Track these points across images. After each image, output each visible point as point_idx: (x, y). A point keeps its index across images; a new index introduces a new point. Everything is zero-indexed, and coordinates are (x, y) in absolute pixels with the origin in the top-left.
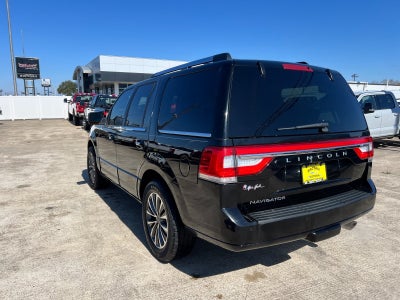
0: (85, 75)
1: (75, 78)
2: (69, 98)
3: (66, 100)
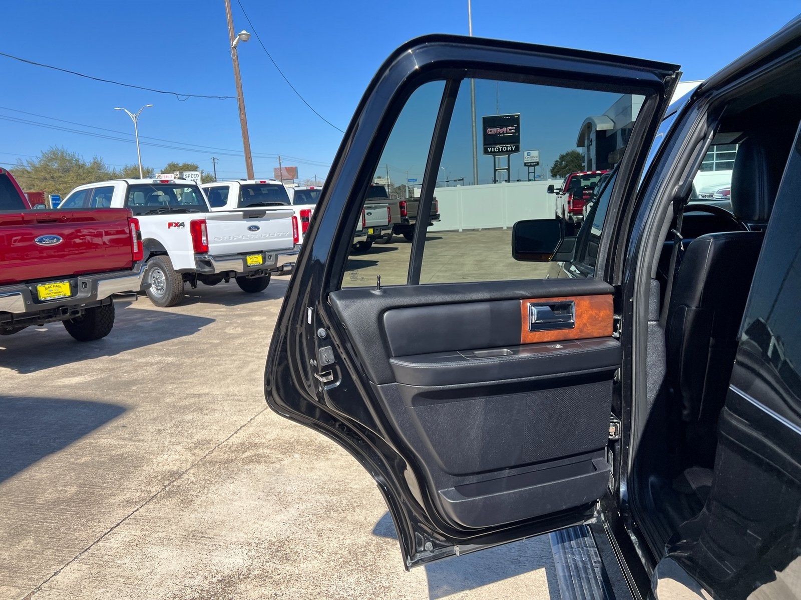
0: (601, 134)
1: (580, 143)
2: (559, 183)
3: (551, 189)
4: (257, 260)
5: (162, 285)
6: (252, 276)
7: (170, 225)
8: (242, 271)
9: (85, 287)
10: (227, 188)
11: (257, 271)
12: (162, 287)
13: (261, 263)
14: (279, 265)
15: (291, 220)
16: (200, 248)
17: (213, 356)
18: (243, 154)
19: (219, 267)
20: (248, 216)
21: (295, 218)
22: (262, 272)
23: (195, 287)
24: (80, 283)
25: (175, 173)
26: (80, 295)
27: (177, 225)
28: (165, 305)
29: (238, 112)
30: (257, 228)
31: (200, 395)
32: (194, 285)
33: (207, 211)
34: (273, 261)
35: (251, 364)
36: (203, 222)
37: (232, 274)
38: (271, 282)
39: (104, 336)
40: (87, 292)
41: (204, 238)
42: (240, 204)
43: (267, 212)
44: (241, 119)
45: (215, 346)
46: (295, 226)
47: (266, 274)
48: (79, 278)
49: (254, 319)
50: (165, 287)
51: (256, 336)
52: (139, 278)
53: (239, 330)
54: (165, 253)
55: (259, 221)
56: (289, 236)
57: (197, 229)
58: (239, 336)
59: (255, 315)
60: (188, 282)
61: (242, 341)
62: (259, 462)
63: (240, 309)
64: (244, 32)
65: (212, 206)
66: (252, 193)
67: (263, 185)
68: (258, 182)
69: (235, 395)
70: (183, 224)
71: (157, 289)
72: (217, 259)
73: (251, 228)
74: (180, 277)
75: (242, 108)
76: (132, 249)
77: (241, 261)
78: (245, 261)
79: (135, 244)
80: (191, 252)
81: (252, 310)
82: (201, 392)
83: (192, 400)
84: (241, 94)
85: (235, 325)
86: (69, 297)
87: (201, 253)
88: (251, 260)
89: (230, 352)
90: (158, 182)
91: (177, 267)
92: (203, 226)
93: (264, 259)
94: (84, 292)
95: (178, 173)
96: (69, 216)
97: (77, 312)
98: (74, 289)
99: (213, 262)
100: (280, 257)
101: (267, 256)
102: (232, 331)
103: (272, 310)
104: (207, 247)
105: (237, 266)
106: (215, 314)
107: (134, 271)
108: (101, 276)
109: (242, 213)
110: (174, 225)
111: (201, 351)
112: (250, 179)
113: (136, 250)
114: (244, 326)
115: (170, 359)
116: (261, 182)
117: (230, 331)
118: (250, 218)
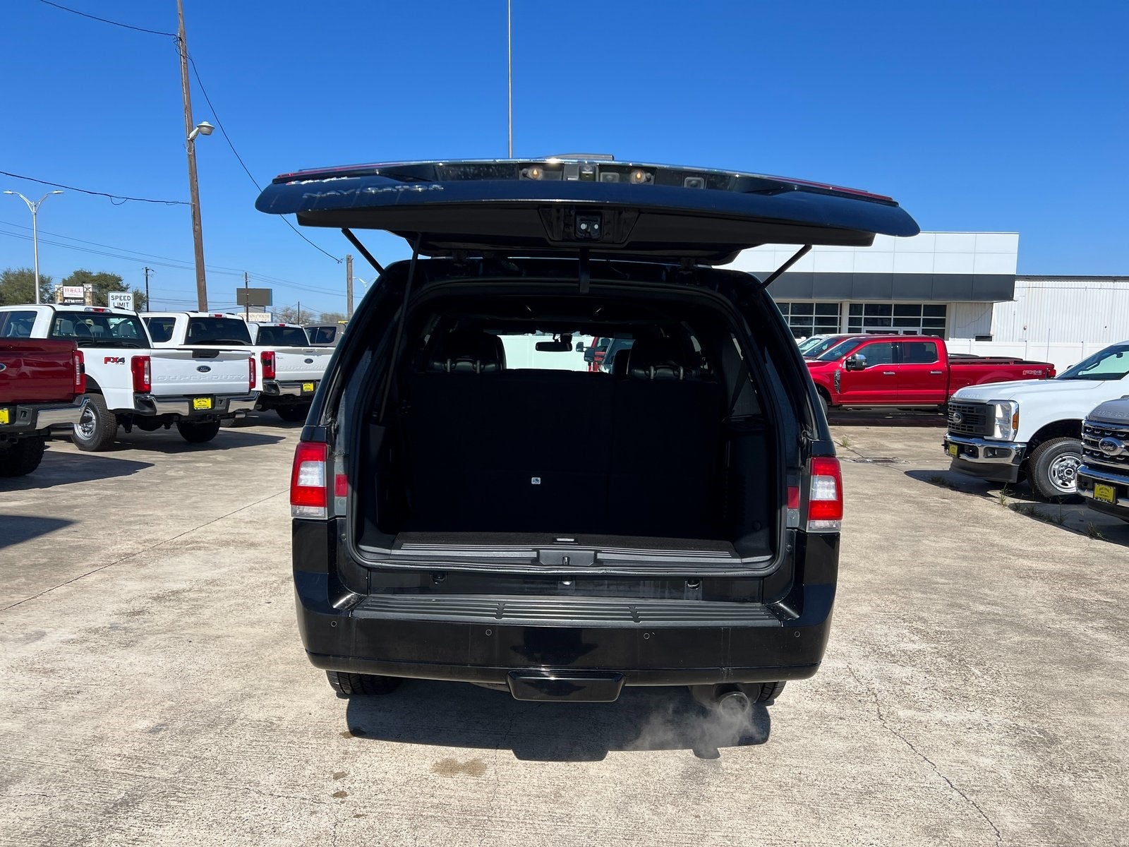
4: (205, 404)
5: (91, 426)
6: (197, 421)
7: (107, 360)
8: (188, 414)
9: (25, 416)
10: (173, 320)
11: (204, 414)
12: (91, 429)
13: (210, 407)
14: (230, 410)
15: (248, 363)
16: (141, 387)
17: (153, 491)
18: (194, 266)
19: (162, 408)
20: (198, 355)
21: (254, 360)
22: (210, 418)
23: (130, 431)
24: (18, 412)
25: (86, 285)
26: (18, 423)
27: (116, 360)
28: (94, 449)
29: (191, 220)
30: (208, 369)
31: (144, 516)
32: (128, 429)
33: (148, 347)
34: (223, 406)
35: (193, 498)
36: (148, 358)
37: (176, 418)
38: (219, 433)
39: (29, 473)
40: (26, 421)
41: (146, 376)
42: (188, 341)
43: (220, 352)
44: (194, 231)
45: (154, 484)
46: (253, 370)
47: (214, 420)
48: (18, 407)
49: (198, 465)
50: (94, 429)
51: (200, 478)
52: (80, 411)
53: (182, 473)
54: (99, 391)
55: (211, 361)
56: (244, 380)
57: (139, 366)
58: (182, 478)
59: (199, 462)
60: (121, 426)
61: (185, 481)
62: (200, 550)
63: (181, 456)
64: (205, 123)
65: (154, 340)
66: (204, 328)
67: (218, 320)
68: (213, 314)
69: (179, 516)
70: (122, 360)
71: (84, 431)
72: (159, 400)
73: (201, 369)
74: (113, 418)
75: (196, 217)
76: (75, 381)
77: (187, 404)
78: (191, 405)
79: (78, 377)
80: (130, 390)
81: (197, 457)
82: (145, 513)
83: (139, 518)
84: (196, 200)
85: (177, 469)
86: (7, 424)
87: (142, 393)
88: (198, 404)
89: (172, 489)
90: (91, 310)
91: (111, 407)
92: (146, 363)
93: (213, 403)
94: (23, 420)
95: (90, 286)
96: (15, 345)
97: (14, 440)
98: (13, 417)
99: (155, 403)
100: (232, 403)
101: (217, 400)
102: (173, 474)
103: (218, 459)
104: (149, 386)
105: (183, 409)
106: (154, 459)
107: (75, 403)
108: (41, 406)
109: (191, 352)
110: (112, 360)
111: (141, 488)
112: (201, 310)
113: (78, 383)
114: (186, 470)
115: (109, 492)
116: (216, 315)
117: (171, 473)
118: (201, 357)
